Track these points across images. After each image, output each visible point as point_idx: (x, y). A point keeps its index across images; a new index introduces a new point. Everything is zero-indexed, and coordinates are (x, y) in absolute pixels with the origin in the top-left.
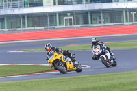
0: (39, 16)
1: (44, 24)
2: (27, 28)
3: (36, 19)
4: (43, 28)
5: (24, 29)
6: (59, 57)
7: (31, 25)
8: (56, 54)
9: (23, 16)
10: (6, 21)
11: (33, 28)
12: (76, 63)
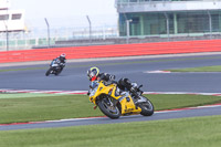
0: (196, 16)
1: (204, 28)
2: (176, 35)
3: (191, 20)
4: (202, 34)
5: (171, 35)
6: (106, 90)
7: (182, 29)
8: (101, 85)
9: (171, 15)
10: (141, 21)
11: (186, 35)
12: (142, 100)
